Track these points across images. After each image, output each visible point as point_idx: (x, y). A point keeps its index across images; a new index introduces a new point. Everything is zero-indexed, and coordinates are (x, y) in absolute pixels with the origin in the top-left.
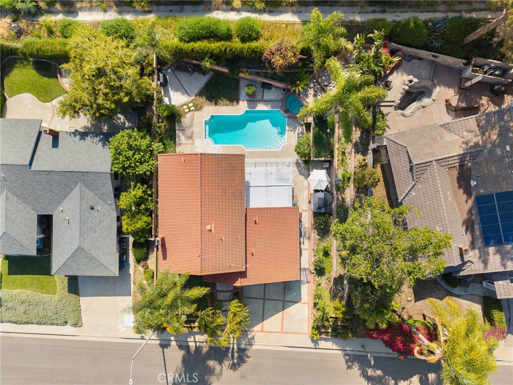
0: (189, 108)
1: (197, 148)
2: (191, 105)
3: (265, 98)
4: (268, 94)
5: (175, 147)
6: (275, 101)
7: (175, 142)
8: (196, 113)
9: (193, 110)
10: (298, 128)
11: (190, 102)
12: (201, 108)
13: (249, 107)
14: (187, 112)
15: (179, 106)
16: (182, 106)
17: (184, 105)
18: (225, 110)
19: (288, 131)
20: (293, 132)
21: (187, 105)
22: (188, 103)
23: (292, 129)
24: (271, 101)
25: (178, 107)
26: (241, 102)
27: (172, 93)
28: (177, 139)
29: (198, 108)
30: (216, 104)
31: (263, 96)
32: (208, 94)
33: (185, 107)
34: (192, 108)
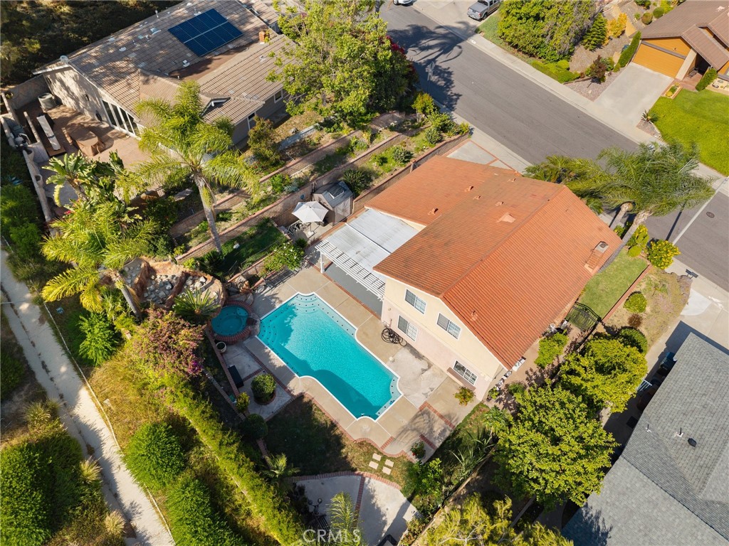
0: (382, 463)
1: (426, 394)
2: (373, 465)
3: (256, 367)
4: (247, 368)
5: (462, 425)
6: (248, 351)
7: (455, 433)
8: (379, 445)
9: (379, 453)
10: (266, 295)
11: (371, 470)
12: (361, 444)
13: (292, 377)
14: (392, 459)
15: (395, 484)
16: (390, 477)
17: (384, 476)
18: (329, 406)
19: (281, 301)
20: (277, 296)
21: (380, 470)
22: (376, 471)
23: (273, 300)
24: (253, 356)
25: (398, 482)
26: (296, 393)
27: (390, 518)
28: (448, 434)
29: (367, 448)
30: (334, 425)
31: (256, 373)
32: (328, 455)
33: (387, 471)
34: (377, 457)
